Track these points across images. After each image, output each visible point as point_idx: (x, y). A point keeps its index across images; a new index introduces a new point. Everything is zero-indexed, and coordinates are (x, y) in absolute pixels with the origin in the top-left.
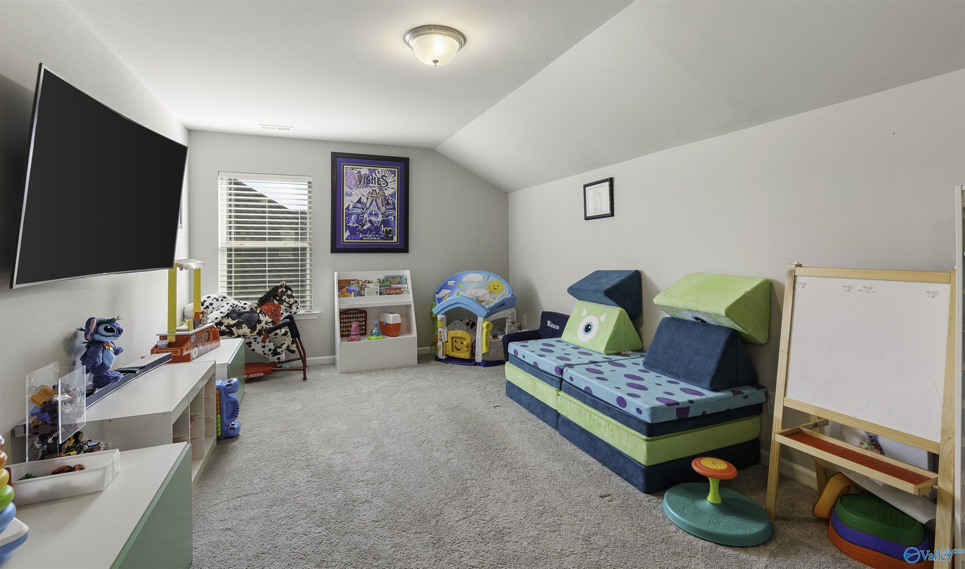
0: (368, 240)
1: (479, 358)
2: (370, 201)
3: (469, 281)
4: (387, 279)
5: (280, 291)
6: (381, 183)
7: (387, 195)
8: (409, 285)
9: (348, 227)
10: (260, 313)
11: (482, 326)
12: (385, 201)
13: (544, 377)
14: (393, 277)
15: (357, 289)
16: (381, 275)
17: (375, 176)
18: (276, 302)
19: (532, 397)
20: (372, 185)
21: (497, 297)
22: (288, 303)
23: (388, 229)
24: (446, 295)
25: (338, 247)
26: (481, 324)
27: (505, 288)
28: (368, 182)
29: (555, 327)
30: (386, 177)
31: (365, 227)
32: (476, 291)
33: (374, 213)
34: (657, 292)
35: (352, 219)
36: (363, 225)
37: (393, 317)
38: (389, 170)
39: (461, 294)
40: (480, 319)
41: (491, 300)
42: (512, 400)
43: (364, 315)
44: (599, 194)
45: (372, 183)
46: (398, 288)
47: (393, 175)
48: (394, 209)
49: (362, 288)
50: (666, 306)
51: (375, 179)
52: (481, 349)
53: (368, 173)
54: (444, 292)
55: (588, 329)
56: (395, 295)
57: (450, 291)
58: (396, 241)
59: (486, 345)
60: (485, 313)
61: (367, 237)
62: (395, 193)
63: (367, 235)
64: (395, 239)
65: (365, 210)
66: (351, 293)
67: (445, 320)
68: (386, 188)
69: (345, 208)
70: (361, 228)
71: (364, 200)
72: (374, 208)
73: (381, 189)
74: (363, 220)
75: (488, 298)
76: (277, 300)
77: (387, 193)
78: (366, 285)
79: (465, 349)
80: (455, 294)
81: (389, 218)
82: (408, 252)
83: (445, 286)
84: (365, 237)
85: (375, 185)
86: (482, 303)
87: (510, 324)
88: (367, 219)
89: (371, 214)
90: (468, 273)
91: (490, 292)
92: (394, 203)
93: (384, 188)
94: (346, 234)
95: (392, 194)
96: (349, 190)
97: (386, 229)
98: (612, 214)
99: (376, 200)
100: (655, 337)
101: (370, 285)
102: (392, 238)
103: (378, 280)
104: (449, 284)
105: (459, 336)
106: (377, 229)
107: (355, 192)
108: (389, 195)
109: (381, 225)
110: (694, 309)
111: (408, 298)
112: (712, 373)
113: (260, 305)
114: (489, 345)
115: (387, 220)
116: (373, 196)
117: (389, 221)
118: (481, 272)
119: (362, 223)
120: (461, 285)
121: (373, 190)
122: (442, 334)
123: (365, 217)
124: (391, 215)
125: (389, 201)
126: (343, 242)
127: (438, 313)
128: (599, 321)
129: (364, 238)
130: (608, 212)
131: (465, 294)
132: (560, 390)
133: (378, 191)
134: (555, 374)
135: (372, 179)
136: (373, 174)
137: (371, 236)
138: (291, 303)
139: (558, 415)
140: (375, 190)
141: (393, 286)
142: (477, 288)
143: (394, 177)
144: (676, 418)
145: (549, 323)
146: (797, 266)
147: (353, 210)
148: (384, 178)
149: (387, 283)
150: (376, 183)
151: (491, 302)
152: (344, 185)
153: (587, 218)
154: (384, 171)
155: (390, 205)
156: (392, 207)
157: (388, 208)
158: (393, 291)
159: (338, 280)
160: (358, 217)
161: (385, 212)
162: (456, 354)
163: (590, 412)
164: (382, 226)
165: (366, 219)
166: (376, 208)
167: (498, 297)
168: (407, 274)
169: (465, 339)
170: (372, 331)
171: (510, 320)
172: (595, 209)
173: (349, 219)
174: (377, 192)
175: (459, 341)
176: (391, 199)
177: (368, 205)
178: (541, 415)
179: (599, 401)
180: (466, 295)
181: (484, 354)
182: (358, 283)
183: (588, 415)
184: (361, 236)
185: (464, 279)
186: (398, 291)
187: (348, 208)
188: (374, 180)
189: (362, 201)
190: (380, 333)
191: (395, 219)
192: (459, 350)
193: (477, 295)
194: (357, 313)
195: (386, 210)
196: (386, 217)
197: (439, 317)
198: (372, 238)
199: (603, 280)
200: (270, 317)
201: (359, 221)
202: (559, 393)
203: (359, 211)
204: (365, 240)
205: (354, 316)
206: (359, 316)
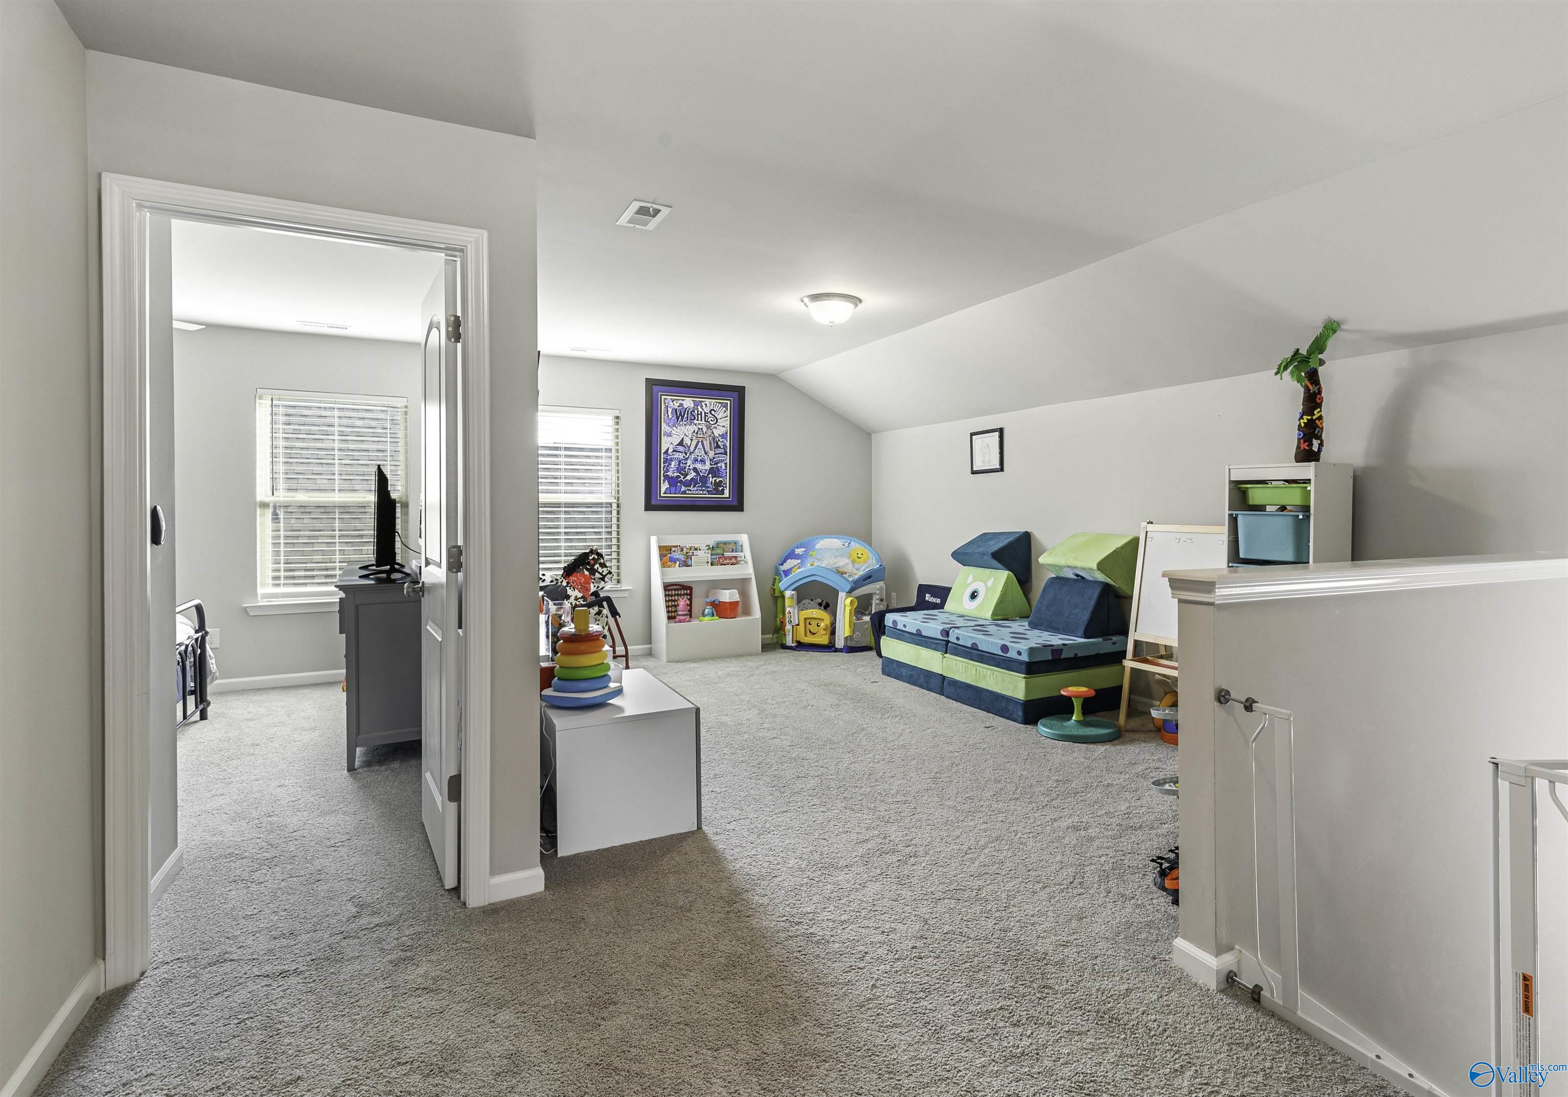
0: (693, 494)
1: (840, 643)
2: (694, 442)
3: (825, 549)
4: (718, 545)
5: (591, 558)
6: (709, 420)
7: (716, 435)
8: (747, 553)
9: (667, 477)
10: (567, 586)
11: (845, 604)
12: (714, 443)
13: (929, 643)
14: (725, 543)
15: (682, 558)
16: (712, 540)
17: (701, 410)
18: (586, 573)
19: (914, 668)
20: (698, 422)
21: (862, 566)
22: (601, 574)
23: (717, 481)
24: (795, 566)
25: (654, 502)
26: (843, 599)
27: (871, 557)
28: (693, 418)
29: (935, 601)
30: (715, 411)
31: (689, 478)
32: (835, 561)
33: (699, 458)
34: (1042, 551)
35: (672, 466)
36: (686, 475)
37: (730, 593)
38: (719, 403)
39: (816, 564)
40: (842, 595)
41: (855, 571)
42: (889, 678)
43: (689, 592)
44: (988, 445)
45: (698, 420)
46: (733, 557)
47: (724, 409)
48: (725, 453)
49: (688, 557)
50: (1050, 565)
51: (701, 414)
52: (844, 630)
53: (692, 405)
54: (790, 563)
55: (973, 596)
56: (730, 566)
57: (800, 561)
58: (728, 496)
59: (850, 626)
60: (848, 587)
61: (691, 490)
62: (727, 433)
63: (691, 488)
64: (727, 493)
65: (688, 454)
66: (676, 562)
67: (795, 596)
68: (715, 425)
69: (662, 452)
70: (683, 478)
71: (687, 441)
72: (699, 453)
73: (708, 427)
74: (685, 467)
75: (850, 569)
76: (587, 570)
77: (717, 432)
78: (693, 553)
79: (823, 632)
80: (809, 565)
81: (719, 465)
82: (743, 511)
83: (791, 555)
84: (688, 490)
85: (701, 422)
86: (844, 575)
87: (877, 601)
88: (691, 467)
89: (696, 460)
90: (822, 538)
91: (853, 562)
92: (725, 446)
93: (713, 426)
94: (665, 486)
95: (723, 434)
96: (668, 428)
97: (715, 480)
98: (1002, 469)
99: (702, 441)
100: (1041, 597)
101: (698, 552)
102: (722, 492)
103: (706, 546)
104: (796, 553)
105: (814, 616)
106: (704, 480)
107: (675, 431)
108: (719, 435)
109: (708, 475)
110: (1073, 566)
111: (747, 570)
112: (1086, 623)
113: (566, 575)
114: (854, 627)
115: (717, 468)
116: (699, 436)
117: (719, 470)
118: (839, 536)
119: (685, 472)
120: (814, 554)
121: (699, 429)
122: (792, 615)
123: (688, 465)
124: (722, 461)
125: (719, 443)
126: (660, 496)
127: (786, 589)
128: (986, 586)
129: (687, 492)
130: (998, 466)
131: (821, 564)
132: (946, 653)
133: (705, 430)
134: (941, 637)
135: (698, 414)
136: (699, 407)
137: (695, 489)
138: (604, 574)
139: (944, 678)
140: (702, 429)
141: (726, 554)
142: (836, 557)
143: (725, 412)
144: (1051, 658)
145: (928, 597)
146: (1148, 523)
147: (673, 455)
148: (713, 412)
149: (719, 551)
150: (703, 419)
151: (855, 574)
152: (663, 423)
153: (973, 472)
154: (712, 404)
155: (720, 448)
156: (723, 451)
157: (717, 452)
158: (728, 561)
159: (659, 547)
160: (679, 464)
161: (714, 458)
162: (810, 639)
163: (976, 666)
164: (710, 476)
165: (689, 466)
166: (703, 452)
167: (863, 569)
168: (744, 539)
169: (823, 620)
170: (705, 610)
171: (878, 597)
172: (984, 462)
173: (668, 466)
174: (704, 432)
175: (814, 623)
176: (721, 440)
177: (692, 449)
178: (925, 685)
179: (985, 654)
180: (823, 565)
181: (846, 638)
182: (682, 550)
183: (974, 669)
184: (683, 488)
185: (818, 546)
186: (733, 561)
187: (666, 452)
188: (700, 416)
189: (684, 442)
190: (715, 613)
191: (726, 467)
192: (814, 634)
193: (838, 566)
194: (681, 589)
195: (715, 454)
196: (715, 464)
197: (788, 594)
198: (697, 492)
199: (990, 542)
200: (580, 592)
201: (681, 469)
202: (945, 655)
203: (681, 456)
204: (688, 494)
205: (676, 592)
206: (682, 593)
